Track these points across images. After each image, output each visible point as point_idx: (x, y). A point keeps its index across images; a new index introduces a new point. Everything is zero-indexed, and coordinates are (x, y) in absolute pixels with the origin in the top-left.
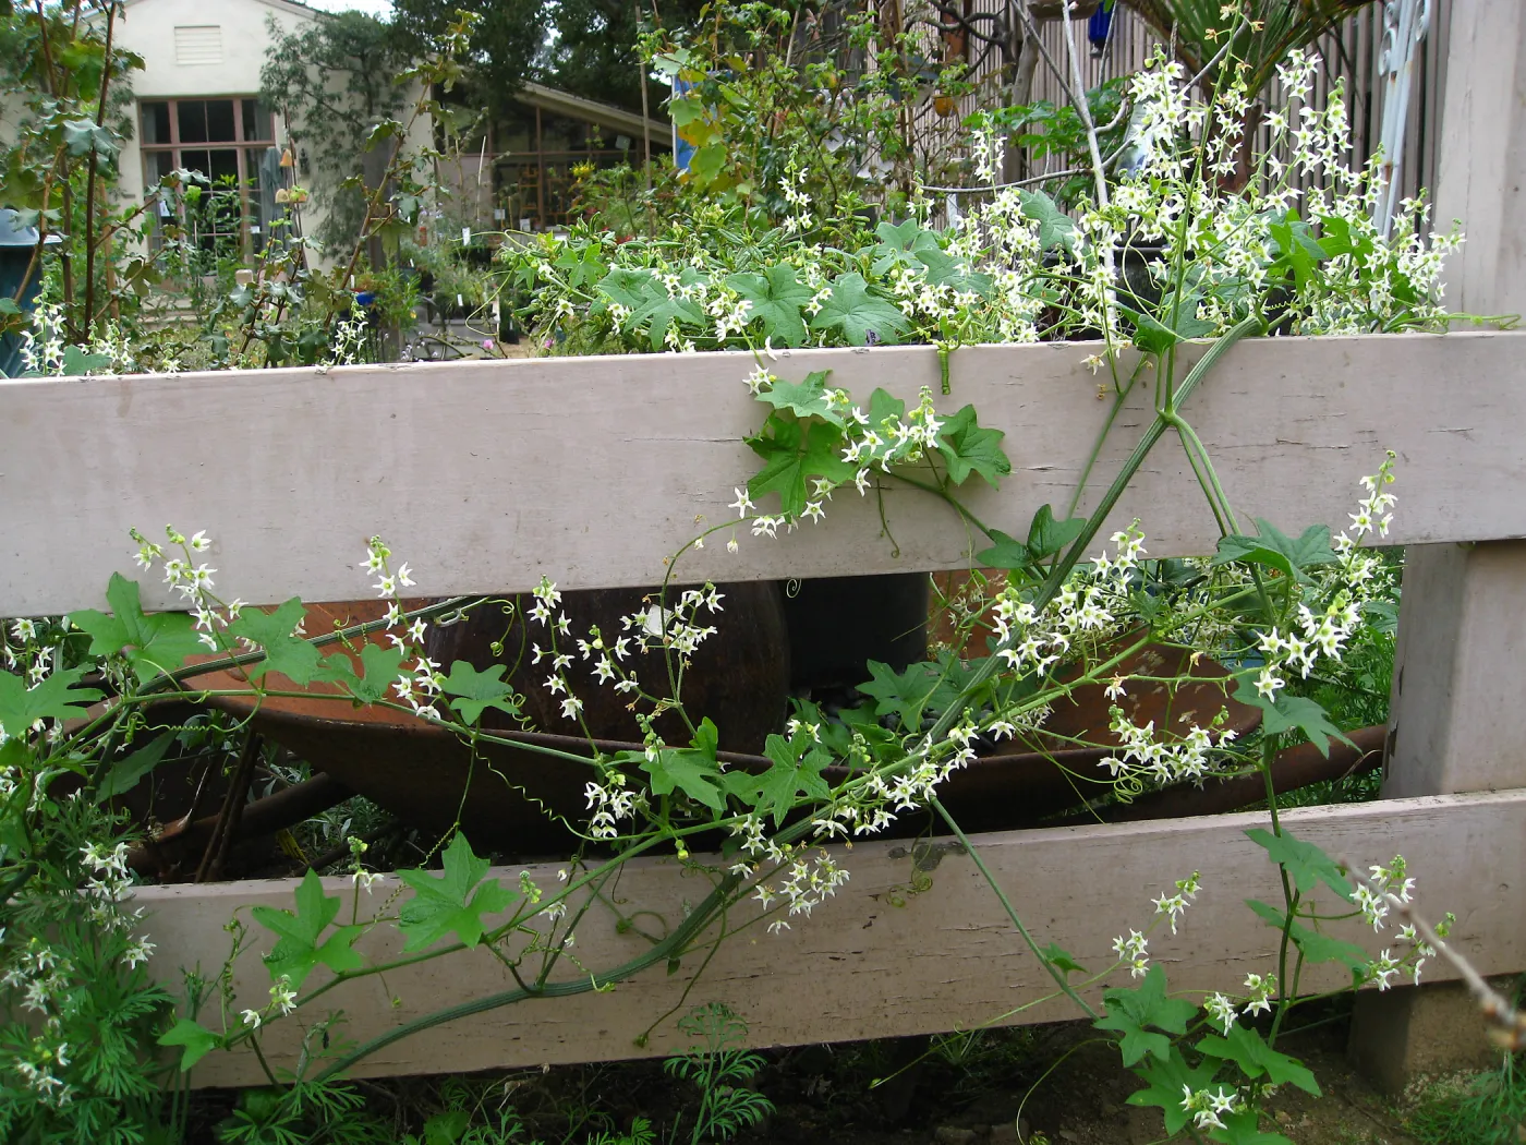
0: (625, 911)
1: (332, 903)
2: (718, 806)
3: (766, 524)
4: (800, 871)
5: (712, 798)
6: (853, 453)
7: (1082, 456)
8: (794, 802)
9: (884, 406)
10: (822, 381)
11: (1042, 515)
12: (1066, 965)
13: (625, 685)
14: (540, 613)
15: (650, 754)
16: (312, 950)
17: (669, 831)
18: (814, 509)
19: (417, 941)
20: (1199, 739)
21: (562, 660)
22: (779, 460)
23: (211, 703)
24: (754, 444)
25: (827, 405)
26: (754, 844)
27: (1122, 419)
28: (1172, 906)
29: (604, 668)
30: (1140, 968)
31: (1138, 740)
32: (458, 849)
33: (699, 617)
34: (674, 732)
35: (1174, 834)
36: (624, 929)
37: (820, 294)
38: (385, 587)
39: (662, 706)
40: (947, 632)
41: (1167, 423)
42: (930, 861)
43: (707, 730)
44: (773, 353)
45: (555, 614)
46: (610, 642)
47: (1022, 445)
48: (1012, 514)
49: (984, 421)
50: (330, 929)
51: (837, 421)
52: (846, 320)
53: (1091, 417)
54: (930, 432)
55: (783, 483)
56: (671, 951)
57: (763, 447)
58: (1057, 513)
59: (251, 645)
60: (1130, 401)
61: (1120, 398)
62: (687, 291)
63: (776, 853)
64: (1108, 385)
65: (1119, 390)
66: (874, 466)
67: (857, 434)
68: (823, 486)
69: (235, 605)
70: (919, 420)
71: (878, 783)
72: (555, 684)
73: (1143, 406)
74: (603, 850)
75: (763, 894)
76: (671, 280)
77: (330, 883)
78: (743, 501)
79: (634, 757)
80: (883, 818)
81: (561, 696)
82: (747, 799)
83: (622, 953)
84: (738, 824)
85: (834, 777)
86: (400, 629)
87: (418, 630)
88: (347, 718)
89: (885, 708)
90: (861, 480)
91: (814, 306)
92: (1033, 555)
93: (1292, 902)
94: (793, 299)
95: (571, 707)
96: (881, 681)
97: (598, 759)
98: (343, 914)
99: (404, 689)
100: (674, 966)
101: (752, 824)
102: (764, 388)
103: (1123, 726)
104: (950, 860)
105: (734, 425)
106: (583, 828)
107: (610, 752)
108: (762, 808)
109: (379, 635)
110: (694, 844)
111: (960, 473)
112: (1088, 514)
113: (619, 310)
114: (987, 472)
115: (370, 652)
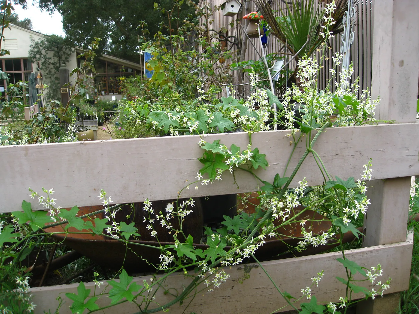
0: (166, 288)
1: (88, 291)
2: (195, 259)
3: (206, 182)
4: (217, 276)
5: (193, 257)
6: (228, 162)
7: (286, 160)
8: (217, 257)
9: (235, 149)
10: (218, 143)
11: (277, 176)
12: (289, 297)
13: (169, 227)
14: (146, 208)
15: (176, 245)
16: (82, 305)
17: (181, 266)
18: (218, 177)
19: (115, 300)
20: (325, 235)
21: (152, 221)
22: (208, 164)
23: (53, 236)
24: (201, 161)
25: (221, 149)
26: (205, 268)
27: (295, 150)
28: (317, 279)
29: (163, 222)
30: (309, 297)
31: (308, 236)
32: (124, 274)
33: (188, 207)
34: (182, 239)
35: (312, 259)
36: (166, 293)
37: (211, 118)
38: (105, 203)
39: (178, 231)
40: (241, 206)
41: (309, 151)
42: (248, 270)
43: (190, 238)
44: (205, 135)
45: (150, 208)
46: (165, 215)
47: (270, 158)
48: (269, 176)
49: (261, 152)
50: (87, 299)
51: (224, 153)
52: (218, 124)
53: (288, 150)
54: (249, 155)
55: (209, 171)
56: (181, 299)
57: (203, 161)
58: (281, 176)
59: (63, 219)
60: (298, 146)
61: (296, 145)
62: (174, 117)
63: (211, 271)
64: (292, 141)
65: (295, 143)
66: (234, 165)
67: (229, 157)
68: (220, 171)
69: (58, 208)
70: (247, 153)
71: (238, 251)
72: (149, 227)
73: (303, 147)
74: (163, 272)
75: (207, 282)
76: (169, 115)
77: (87, 285)
78: (199, 176)
79: (171, 246)
80: (240, 260)
81: (151, 230)
82: (202, 256)
83: (165, 300)
84: (200, 264)
85: (227, 249)
86: (109, 214)
87: (114, 214)
88: (92, 239)
89: (230, 228)
90: (231, 169)
91: (210, 121)
92: (275, 187)
93: (349, 278)
94: (204, 119)
95: (154, 233)
96: (227, 221)
97: (161, 247)
98: (91, 294)
99: (109, 231)
100: (181, 303)
101: (204, 263)
102: (203, 145)
103: (304, 233)
104: (253, 270)
105: (194, 155)
106: (158, 267)
107: (164, 245)
108: (208, 259)
109: (102, 216)
110: (188, 269)
111: (256, 166)
112: (289, 176)
113: (155, 123)
114: (263, 166)
115: (97, 220)
